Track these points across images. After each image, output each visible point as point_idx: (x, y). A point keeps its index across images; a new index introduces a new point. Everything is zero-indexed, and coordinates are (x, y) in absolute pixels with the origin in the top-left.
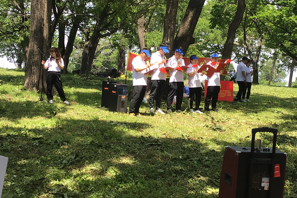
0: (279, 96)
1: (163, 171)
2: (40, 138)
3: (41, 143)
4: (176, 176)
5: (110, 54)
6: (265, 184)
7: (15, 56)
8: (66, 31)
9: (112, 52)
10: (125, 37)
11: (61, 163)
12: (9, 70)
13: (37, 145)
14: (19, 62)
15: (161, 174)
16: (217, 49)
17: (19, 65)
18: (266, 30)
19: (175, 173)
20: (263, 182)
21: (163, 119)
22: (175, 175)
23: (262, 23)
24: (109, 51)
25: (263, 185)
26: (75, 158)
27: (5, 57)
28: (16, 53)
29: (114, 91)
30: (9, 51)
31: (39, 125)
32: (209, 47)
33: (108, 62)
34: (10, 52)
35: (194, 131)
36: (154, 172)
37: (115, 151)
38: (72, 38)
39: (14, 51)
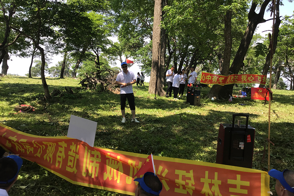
6: (242, 146)
25: (240, 146)
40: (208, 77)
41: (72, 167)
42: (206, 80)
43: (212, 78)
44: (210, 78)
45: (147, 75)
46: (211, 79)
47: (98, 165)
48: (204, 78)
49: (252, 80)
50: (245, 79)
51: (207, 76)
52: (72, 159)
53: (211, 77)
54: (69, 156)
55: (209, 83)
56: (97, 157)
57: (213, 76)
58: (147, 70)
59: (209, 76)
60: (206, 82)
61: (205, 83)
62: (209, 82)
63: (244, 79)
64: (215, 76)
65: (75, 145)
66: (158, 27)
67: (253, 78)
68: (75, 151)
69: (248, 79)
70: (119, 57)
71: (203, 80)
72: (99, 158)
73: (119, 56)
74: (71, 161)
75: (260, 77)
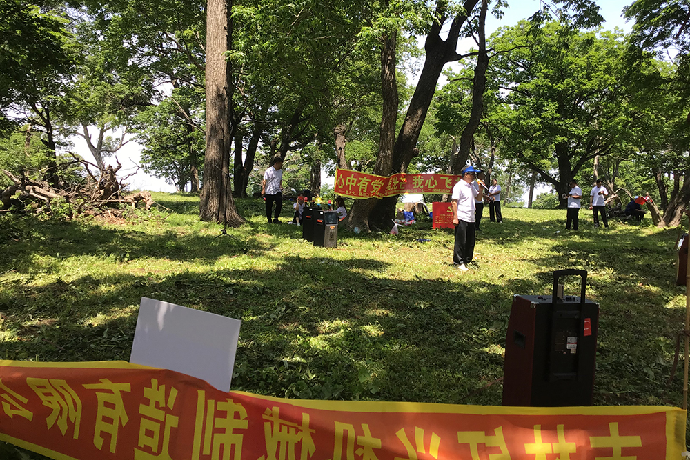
0: (524, 220)
1: (405, 326)
2: (235, 284)
3: (236, 291)
4: (423, 333)
5: (297, 171)
6: (572, 346)
7: (176, 176)
8: (243, 143)
9: (300, 169)
10: (320, 149)
11: (269, 318)
12: (172, 194)
13: (232, 293)
14: (182, 184)
15: (402, 329)
16: (435, 161)
17: (181, 188)
18: (500, 136)
19: (421, 328)
20: (569, 343)
21: (385, 255)
22: (421, 331)
23: (495, 127)
24: (296, 167)
25: (568, 346)
26: (285, 311)
27: (163, 178)
28: (176, 172)
29: (320, 219)
30: (168, 169)
31: (228, 267)
32: (425, 159)
33: (295, 181)
34: (169, 171)
35: (430, 270)
36: (392, 327)
37: (335, 300)
38: (251, 152)
39: (174, 171)
40: (349, 181)
41: (155, 450)
42: (346, 188)
43: (359, 181)
44: (353, 181)
45: (158, 174)
46: (356, 184)
47: (240, 437)
48: (341, 183)
49: (434, 186)
50: (420, 184)
51: (348, 178)
52: (156, 428)
53: (355, 180)
54: (142, 419)
55: (353, 193)
56: (237, 415)
57: (360, 179)
58: (156, 162)
59: (352, 178)
60: (347, 192)
61: (345, 193)
62: (352, 191)
63: (417, 184)
64: (365, 178)
65: (163, 387)
66: (220, 57)
67: (435, 181)
68: (162, 404)
69: (426, 185)
70: (81, 129)
71: (340, 187)
72: (242, 417)
73: (81, 126)
74: (149, 433)
75: (451, 180)
